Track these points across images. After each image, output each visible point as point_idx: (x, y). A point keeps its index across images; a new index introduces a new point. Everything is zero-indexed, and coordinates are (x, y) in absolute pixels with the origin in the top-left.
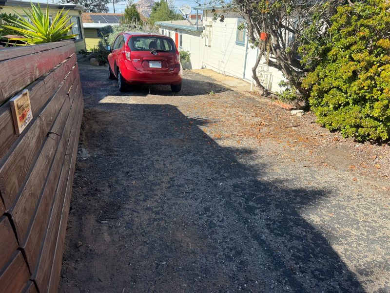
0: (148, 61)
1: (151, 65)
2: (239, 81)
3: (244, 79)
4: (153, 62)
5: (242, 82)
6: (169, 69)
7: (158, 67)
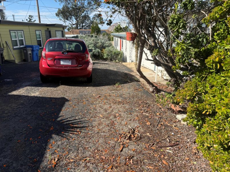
0: (60, 59)
1: (62, 63)
2: (151, 72)
3: (155, 71)
4: (64, 60)
5: (153, 73)
6: (77, 66)
7: (68, 64)
